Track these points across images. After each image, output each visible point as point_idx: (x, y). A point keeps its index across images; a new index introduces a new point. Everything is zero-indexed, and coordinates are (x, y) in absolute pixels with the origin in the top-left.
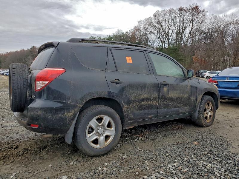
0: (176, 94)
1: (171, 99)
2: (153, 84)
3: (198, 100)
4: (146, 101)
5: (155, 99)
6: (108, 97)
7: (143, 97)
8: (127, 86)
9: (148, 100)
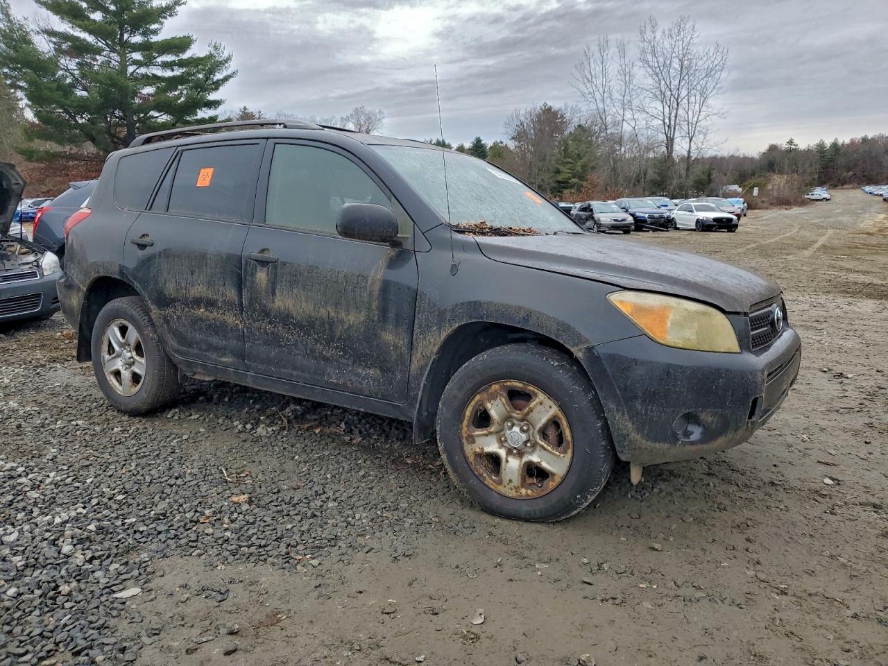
0: (304, 305)
1: (285, 318)
2: (224, 256)
3: (419, 355)
4: (206, 307)
5: (229, 305)
6: (119, 278)
7: (198, 295)
8: (160, 255)
9: (210, 304)
